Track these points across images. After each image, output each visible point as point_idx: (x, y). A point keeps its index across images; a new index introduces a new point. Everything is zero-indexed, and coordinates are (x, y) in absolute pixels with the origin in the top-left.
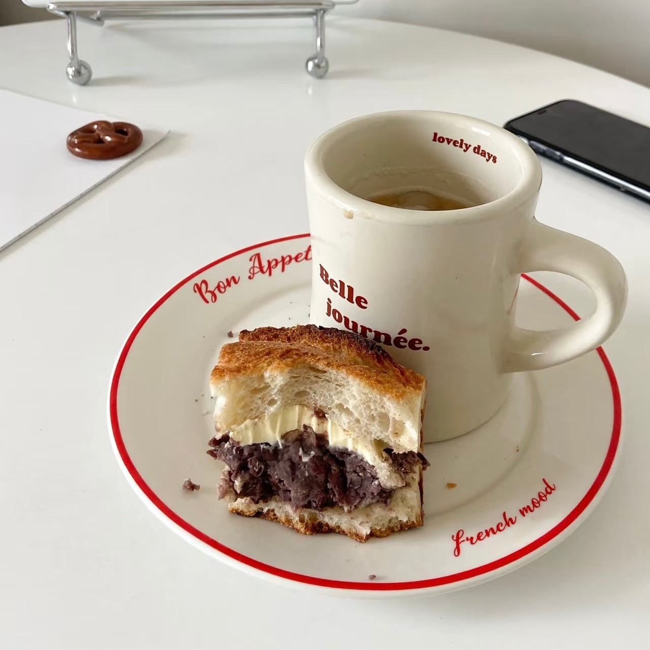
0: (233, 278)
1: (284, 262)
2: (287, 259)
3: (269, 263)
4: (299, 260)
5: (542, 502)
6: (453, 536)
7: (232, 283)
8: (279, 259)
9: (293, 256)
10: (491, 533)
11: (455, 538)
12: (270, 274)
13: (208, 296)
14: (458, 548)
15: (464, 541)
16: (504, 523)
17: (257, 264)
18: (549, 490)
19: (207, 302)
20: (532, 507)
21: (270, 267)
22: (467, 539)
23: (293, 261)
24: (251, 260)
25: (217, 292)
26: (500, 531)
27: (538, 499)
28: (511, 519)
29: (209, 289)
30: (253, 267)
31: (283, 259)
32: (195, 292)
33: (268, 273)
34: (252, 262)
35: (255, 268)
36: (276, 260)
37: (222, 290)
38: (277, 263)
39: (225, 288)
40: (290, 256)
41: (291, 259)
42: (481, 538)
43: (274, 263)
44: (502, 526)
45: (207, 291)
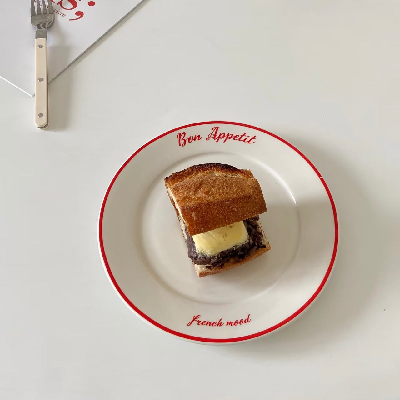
0: (199, 136)
1: (228, 136)
2: (230, 136)
3: (221, 134)
4: (235, 139)
5: (239, 324)
6: (195, 316)
7: (197, 139)
8: (226, 134)
9: (234, 136)
10: (208, 324)
11: (194, 318)
12: (217, 141)
13: (182, 142)
14: (191, 323)
15: (196, 321)
16: (217, 323)
17: (214, 133)
18: (247, 321)
19: (180, 145)
20: (234, 323)
21: (219, 137)
22: (198, 321)
23: (233, 138)
24: (212, 129)
25: (187, 141)
26: (213, 326)
27: (239, 322)
28: (221, 323)
29: (184, 138)
30: (212, 134)
31: (228, 135)
32: (178, 137)
33: (216, 140)
34: (213, 131)
35: (212, 135)
36: (224, 134)
37: (190, 141)
38: (224, 136)
39: (192, 140)
40: (232, 135)
41: (232, 137)
42: (203, 324)
43: (222, 135)
44: (215, 324)
45: (183, 139)
